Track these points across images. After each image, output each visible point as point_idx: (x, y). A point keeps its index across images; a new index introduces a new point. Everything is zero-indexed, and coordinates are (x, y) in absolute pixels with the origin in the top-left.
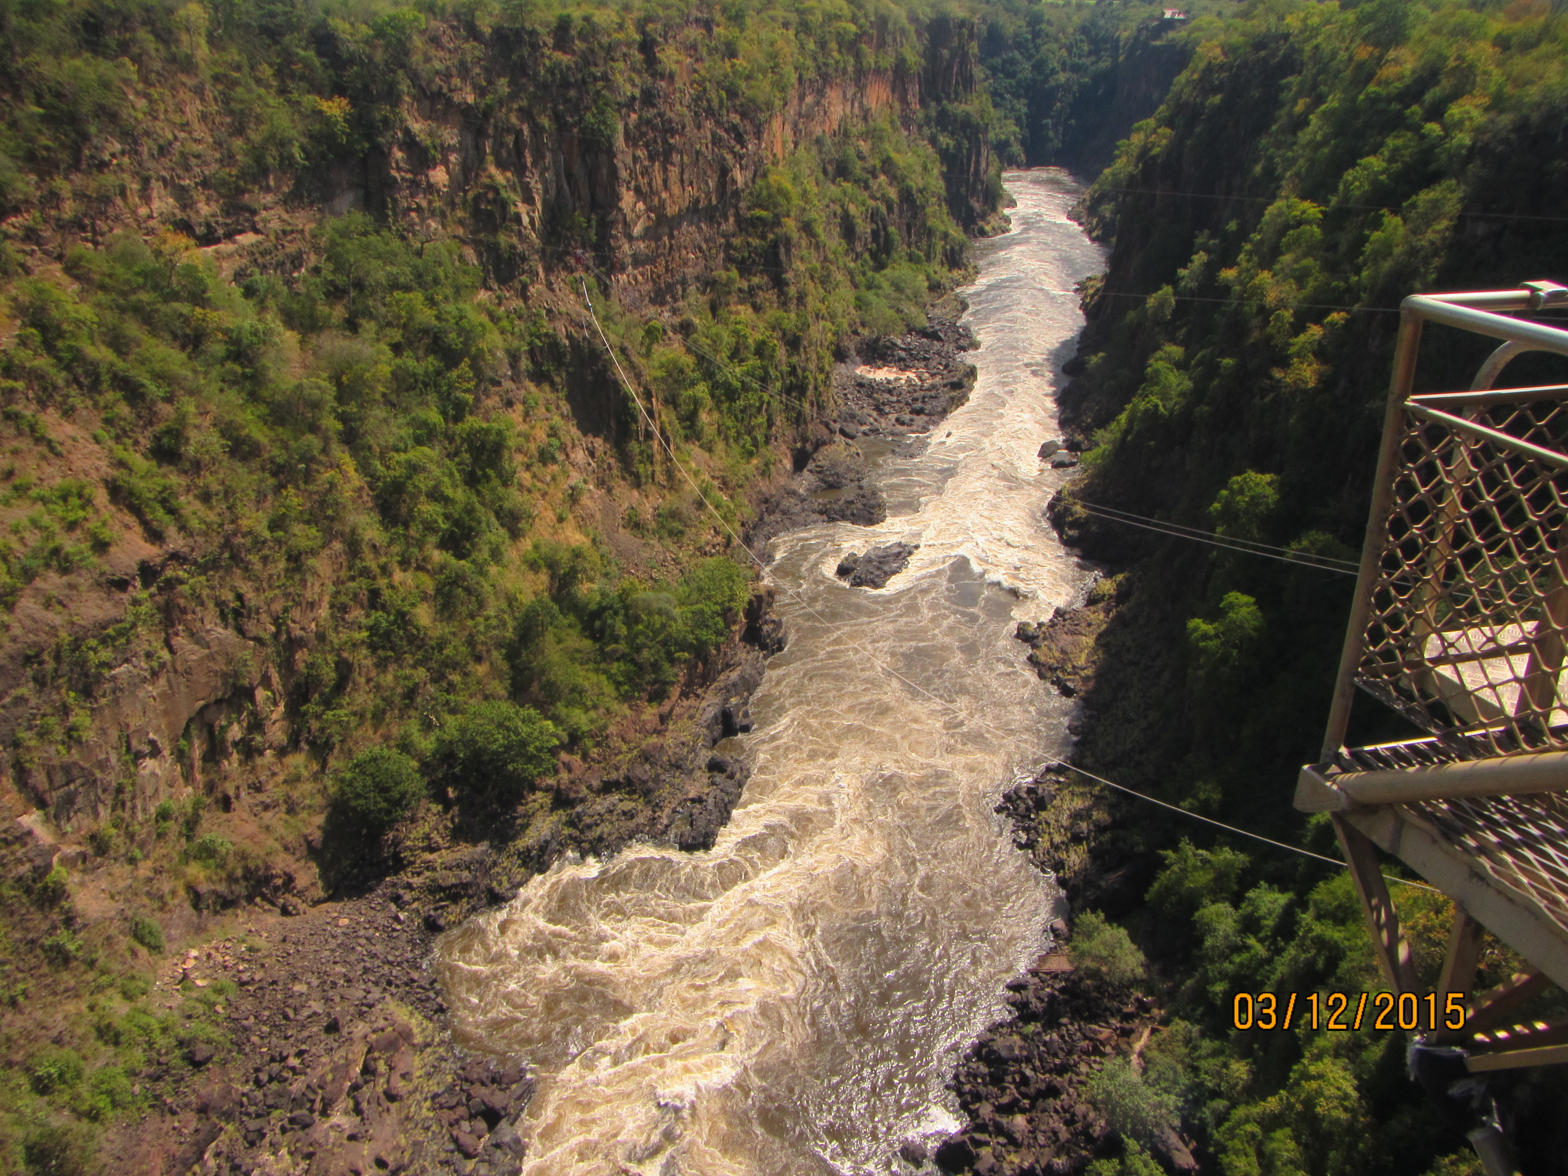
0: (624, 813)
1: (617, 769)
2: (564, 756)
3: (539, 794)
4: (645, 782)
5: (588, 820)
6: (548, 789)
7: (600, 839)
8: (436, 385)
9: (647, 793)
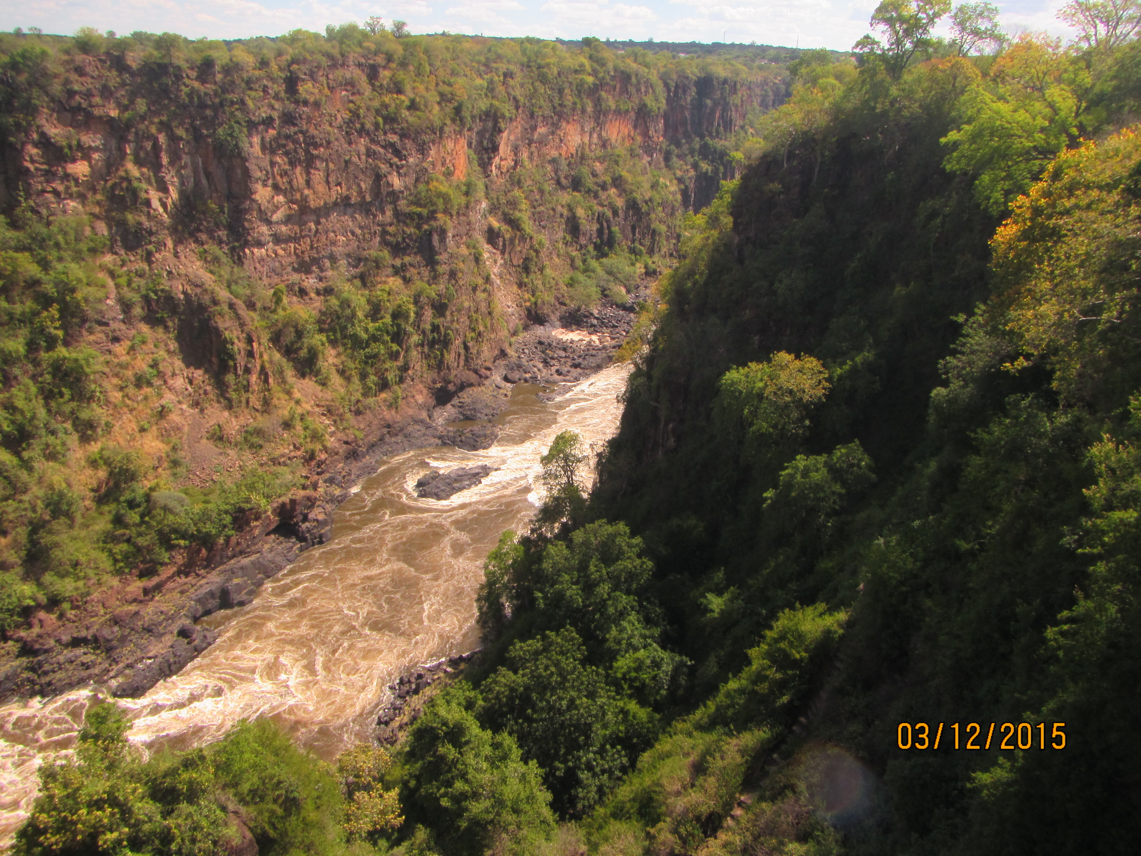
0: (83, 664)
1: (88, 628)
2: (42, 614)
3: (10, 643)
4: (108, 641)
5: (47, 667)
6: (17, 641)
7: (49, 684)
8: (31, 323)
9: (109, 650)
